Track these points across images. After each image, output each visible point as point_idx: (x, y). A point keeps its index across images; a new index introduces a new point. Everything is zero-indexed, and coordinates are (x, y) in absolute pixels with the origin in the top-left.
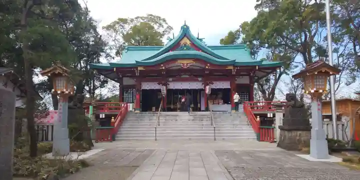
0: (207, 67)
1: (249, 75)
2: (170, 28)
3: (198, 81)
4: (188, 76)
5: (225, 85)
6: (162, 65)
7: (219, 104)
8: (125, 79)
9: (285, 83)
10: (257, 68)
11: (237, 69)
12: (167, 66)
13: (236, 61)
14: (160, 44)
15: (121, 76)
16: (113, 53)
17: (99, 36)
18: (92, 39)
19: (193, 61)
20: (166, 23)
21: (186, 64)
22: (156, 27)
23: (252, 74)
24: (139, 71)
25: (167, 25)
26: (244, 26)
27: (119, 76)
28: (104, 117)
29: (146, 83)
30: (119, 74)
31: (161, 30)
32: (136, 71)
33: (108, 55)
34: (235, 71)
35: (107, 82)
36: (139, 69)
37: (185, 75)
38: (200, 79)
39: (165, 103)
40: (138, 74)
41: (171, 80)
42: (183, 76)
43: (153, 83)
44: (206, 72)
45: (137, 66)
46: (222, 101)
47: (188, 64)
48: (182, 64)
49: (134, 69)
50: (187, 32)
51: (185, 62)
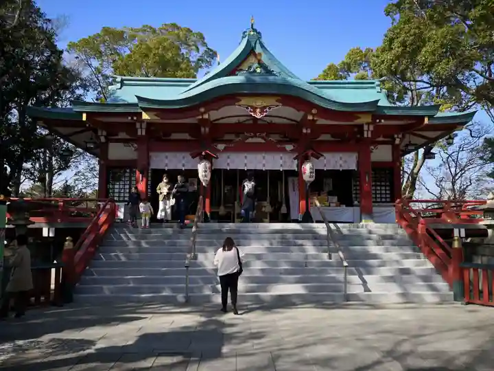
0: (310, 117)
1: (392, 143)
4: (261, 140)
6: (202, 110)
7: (329, 205)
8: (112, 146)
10: (426, 121)
12: (214, 115)
15: (103, 139)
19: (279, 101)
20: (204, 44)
21: (259, 108)
23: (397, 141)
24: (144, 126)
25: (206, 48)
27: (98, 137)
28: (52, 235)
29: (162, 155)
30: (100, 133)
32: (138, 125)
36: (147, 116)
37: (256, 136)
38: (289, 147)
39: (208, 201)
40: (141, 132)
41: (221, 147)
42: (250, 140)
43: (180, 155)
44: (304, 131)
45: (140, 111)
46: (335, 199)
47: (265, 107)
48: (252, 107)
49: (132, 118)
50: (255, 44)
51: (259, 102)
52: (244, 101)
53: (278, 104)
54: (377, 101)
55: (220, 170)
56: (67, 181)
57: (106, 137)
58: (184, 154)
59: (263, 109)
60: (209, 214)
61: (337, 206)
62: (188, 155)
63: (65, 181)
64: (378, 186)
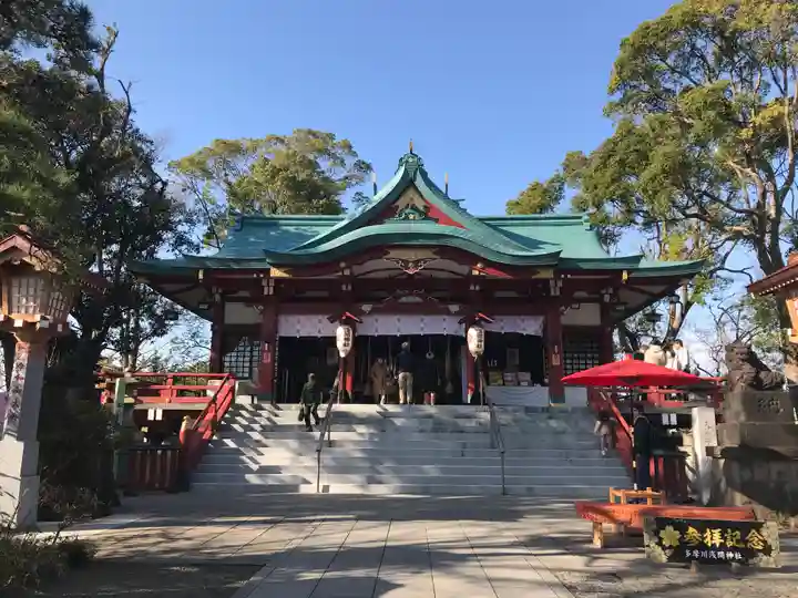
0: (476, 273)
1: (600, 300)
2: (364, 167)
3: (448, 313)
4: (418, 299)
5: (531, 327)
6: (343, 265)
7: (519, 384)
8: (229, 307)
9: (697, 331)
10: (625, 276)
11: (565, 281)
12: (358, 270)
13: (562, 255)
14: (334, 209)
15: (217, 297)
16: (197, 233)
17: (159, 185)
18: (140, 192)
19: (435, 253)
20: (355, 155)
21: (412, 262)
22: (325, 164)
23: (607, 298)
24: (272, 284)
25: (355, 160)
26: (574, 165)
27: (212, 295)
28: (159, 417)
29: (293, 319)
30: (214, 290)
31: (338, 175)
32: (264, 283)
33: (181, 240)
34: (560, 284)
35: (175, 316)
36: (276, 273)
37: (411, 294)
38: (454, 308)
39: (349, 379)
40: (269, 291)
41: (366, 308)
42: (404, 299)
43: (315, 319)
44: (472, 288)
45: (268, 266)
46: (527, 376)
47: (418, 261)
48: (403, 261)
49: (258, 276)
50: (415, 173)
51: (411, 255)
52: (393, 254)
53: (435, 257)
54: (560, 252)
55: (367, 337)
56: (156, 352)
57: (221, 295)
58: (320, 317)
59: (416, 263)
60: (350, 394)
61: (529, 385)
62: (324, 318)
63: (153, 352)
64: (583, 359)
